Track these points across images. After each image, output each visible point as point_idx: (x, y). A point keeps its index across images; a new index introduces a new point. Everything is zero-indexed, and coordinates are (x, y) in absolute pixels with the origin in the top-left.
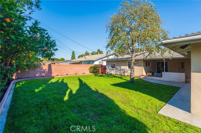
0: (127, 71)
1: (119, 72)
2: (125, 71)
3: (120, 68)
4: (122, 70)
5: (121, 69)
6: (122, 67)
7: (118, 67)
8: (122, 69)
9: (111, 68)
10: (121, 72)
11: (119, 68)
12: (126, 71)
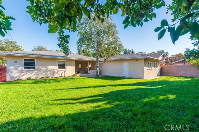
0: (58, 72)
1: (44, 74)
2: (54, 71)
3: (46, 68)
4: (50, 71)
5: (47, 70)
6: (50, 67)
7: (42, 67)
8: (49, 69)
9: (23, 69)
10: (48, 74)
11: (44, 68)
12: (56, 71)
